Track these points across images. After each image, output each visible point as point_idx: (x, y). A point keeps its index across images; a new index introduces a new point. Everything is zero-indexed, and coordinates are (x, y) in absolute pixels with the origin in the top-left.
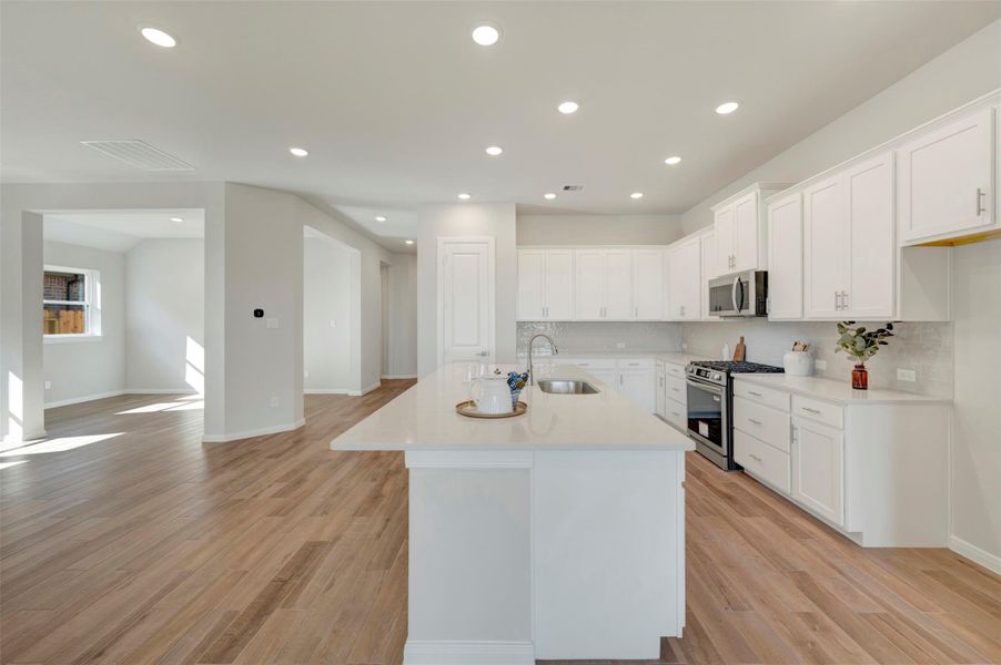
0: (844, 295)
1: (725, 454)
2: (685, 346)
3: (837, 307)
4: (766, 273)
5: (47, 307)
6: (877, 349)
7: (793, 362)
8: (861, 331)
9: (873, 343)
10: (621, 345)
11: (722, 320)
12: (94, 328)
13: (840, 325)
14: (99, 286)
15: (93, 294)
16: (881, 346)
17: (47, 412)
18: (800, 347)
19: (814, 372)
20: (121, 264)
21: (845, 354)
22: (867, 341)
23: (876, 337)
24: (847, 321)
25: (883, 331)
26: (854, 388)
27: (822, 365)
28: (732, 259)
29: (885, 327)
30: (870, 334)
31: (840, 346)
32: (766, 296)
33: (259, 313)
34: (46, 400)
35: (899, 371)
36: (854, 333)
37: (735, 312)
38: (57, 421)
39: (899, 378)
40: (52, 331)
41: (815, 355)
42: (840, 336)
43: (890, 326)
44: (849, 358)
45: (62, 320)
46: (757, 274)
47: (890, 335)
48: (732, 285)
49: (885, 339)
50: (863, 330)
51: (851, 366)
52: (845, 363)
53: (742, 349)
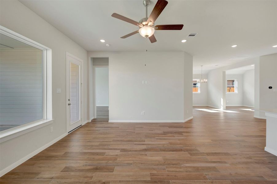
5: (228, 87)
12: (236, 91)
14: (237, 82)
15: (236, 84)
17: (226, 107)
20: (242, 77)
33: (270, 88)
34: (226, 104)
38: (228, 108)
40: (229, 91)
45: (231, 89)
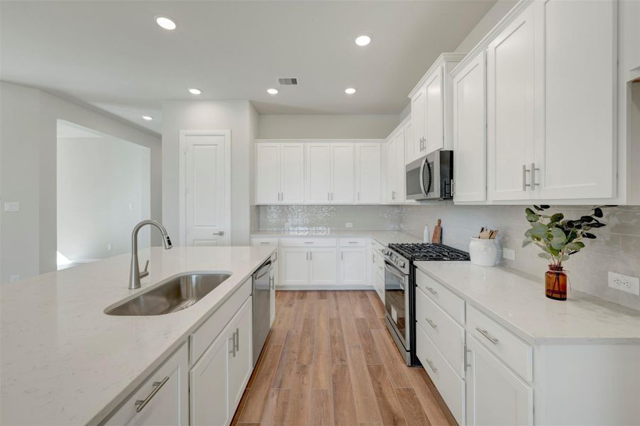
0: (534, 168)
1: (408, 348)
2: (402, 226)
3: (525, 185)
4: (452, 152)
6: (582, 245)
7: (479, 250)
8: (558, 217)
9: (574, 236)
10: (349, 225)
11: (419, 203)
13: (529, 211)
16: (586, 241)
18: (486, 234)
19: (502, 263)
21: (536, 248)
22: (567, 233)
23: (579, 227)
24: (538, 204)
25: (588, 219)
26: (548, 296)
27: (510, 254)
28: (423, 141)
29: (591, 213)
30: (570, 223)
31: (530, 239)
32: (451, 177)
35: (612, 276)
36: (547, 221)
37: (422, 195)
39: (612, 284)
41: (502, 245)
42: (529, 226)
43: (598, 212)
44: (541, 255)
46: (442, 153)
47: (599, 225)
48: (420, 168)
49: (593, 231)
50: (559, 217)
51: (544, 265)
52: (537, 261)
53: (439, 231)
